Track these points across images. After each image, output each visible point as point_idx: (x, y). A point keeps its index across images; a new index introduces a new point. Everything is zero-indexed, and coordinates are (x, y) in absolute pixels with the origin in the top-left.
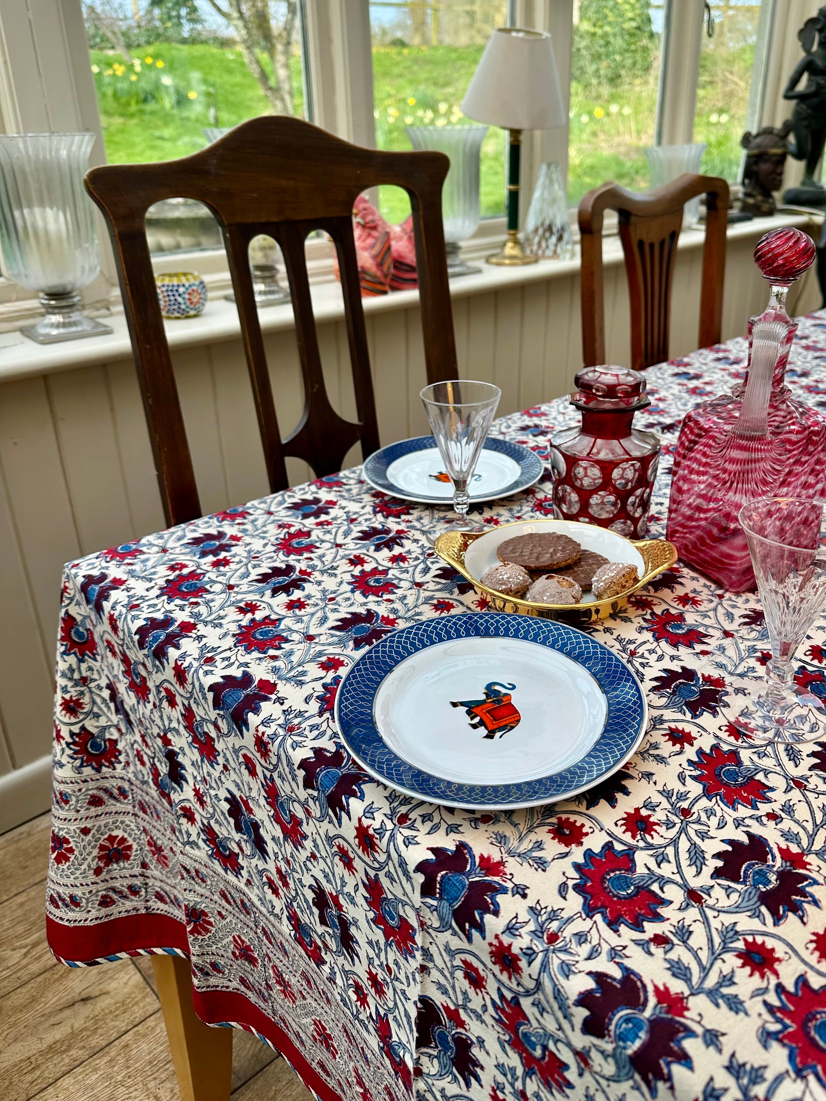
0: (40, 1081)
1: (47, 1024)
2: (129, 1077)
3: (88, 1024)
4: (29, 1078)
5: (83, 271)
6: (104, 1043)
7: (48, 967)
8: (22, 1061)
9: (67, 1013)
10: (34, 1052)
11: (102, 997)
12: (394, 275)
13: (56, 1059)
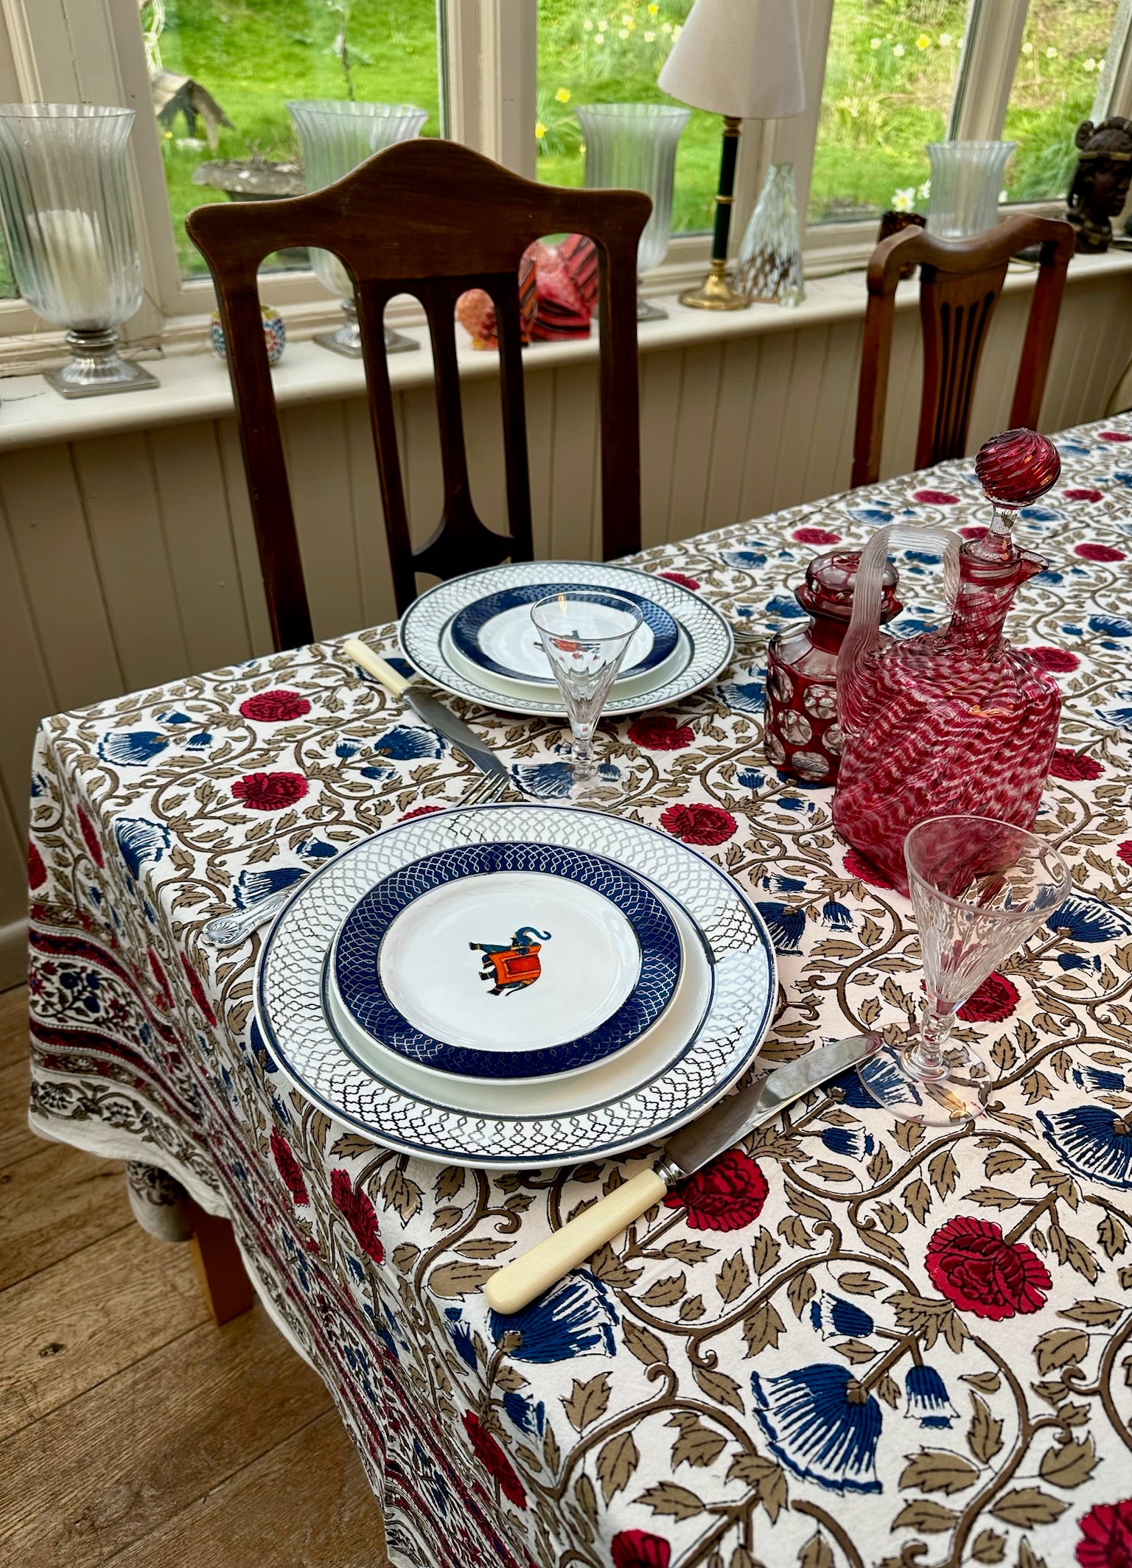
0: (50, 1254)
1: (63, 1197)
4: (38, 1251)
6: (123, 1223)
8: (33, 1232)
9: (85, 1187)
10: (47, 1224)
12: (538, 319)
13: (69, 1235)
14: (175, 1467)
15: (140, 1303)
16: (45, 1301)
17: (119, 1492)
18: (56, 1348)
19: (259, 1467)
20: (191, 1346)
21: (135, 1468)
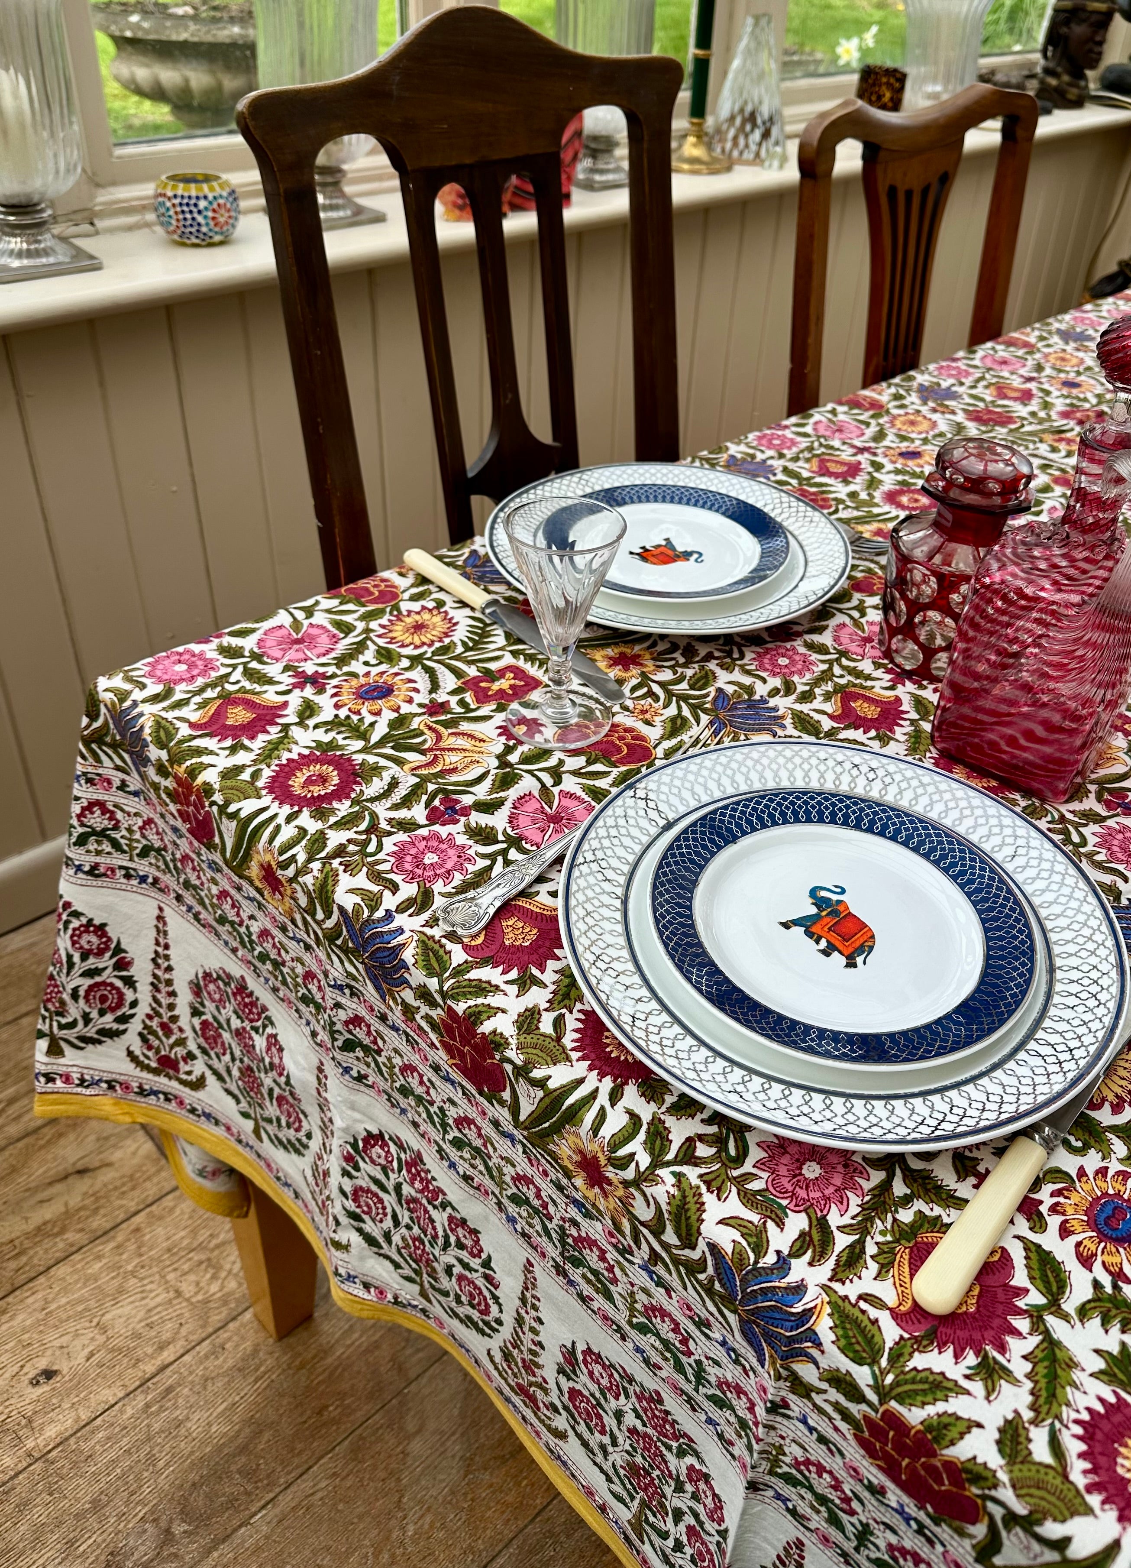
0: (27, 1268)
1: (32, 1201)
2: (143, 1267)
3: (87, 1202)
4: (13, 1265)
5: (57, 172)
6: (108, 1226)
7: (30, 1129)
9: (59, 1187)
10: (18, 1234)
11: (104, 1170)
13: (47, 1243)
14: (207, 1496)
15: (141, 1314)
16: (28, 1323)
17: (145, 1531)
18: (49, 1374)
19: (305, 1485)
20: (207, 1357)
21: (161, 1501)
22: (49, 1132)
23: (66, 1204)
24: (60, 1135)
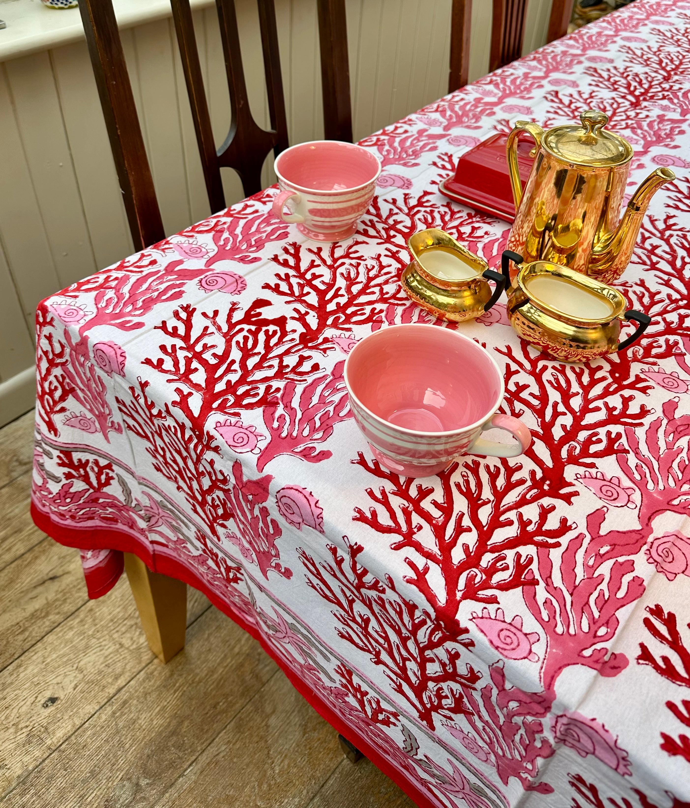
0: (30, 639)
1: (26, 599)
2: (98, 632)
4: (21, 637)
6: (74, 609)
7: (17, 556)
8: (12, 626)
9: (40, 589)
10: (21, 619)
11: (65, 576)
13: (39, 623)
14: (157, 762)
15: (102, 660)
16: (35, 671)
17: (124, 786)
18: (53, 700)
19: (212, 750)
20: (144, 681)
21: (130, 767)
22: (29, 557)
23: (47, 599)
24: (36, 558)
